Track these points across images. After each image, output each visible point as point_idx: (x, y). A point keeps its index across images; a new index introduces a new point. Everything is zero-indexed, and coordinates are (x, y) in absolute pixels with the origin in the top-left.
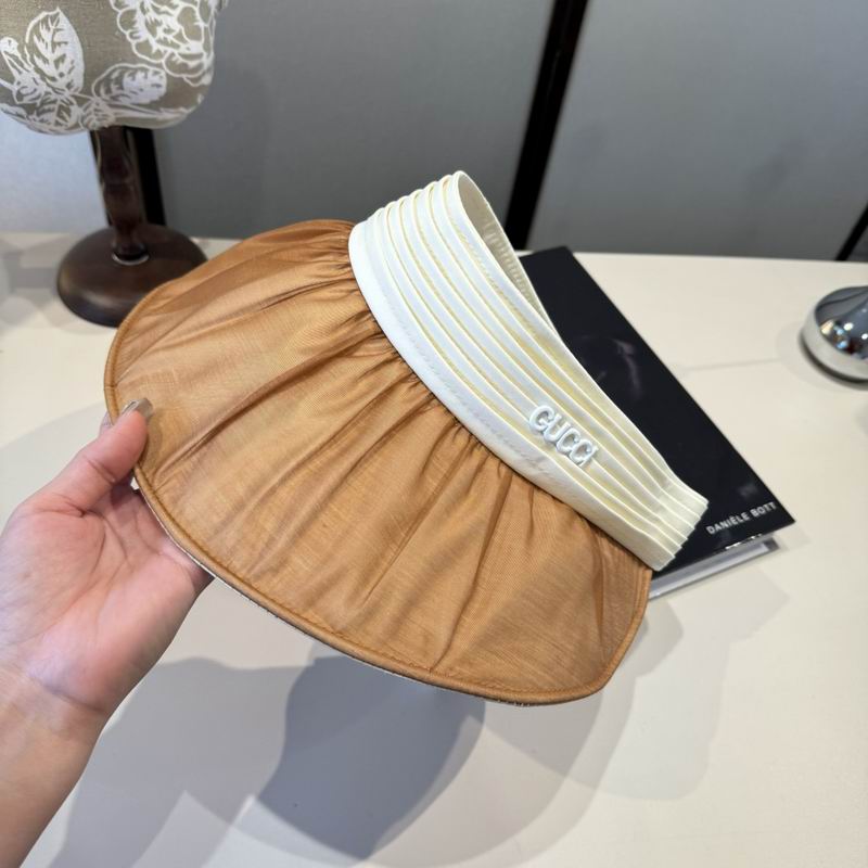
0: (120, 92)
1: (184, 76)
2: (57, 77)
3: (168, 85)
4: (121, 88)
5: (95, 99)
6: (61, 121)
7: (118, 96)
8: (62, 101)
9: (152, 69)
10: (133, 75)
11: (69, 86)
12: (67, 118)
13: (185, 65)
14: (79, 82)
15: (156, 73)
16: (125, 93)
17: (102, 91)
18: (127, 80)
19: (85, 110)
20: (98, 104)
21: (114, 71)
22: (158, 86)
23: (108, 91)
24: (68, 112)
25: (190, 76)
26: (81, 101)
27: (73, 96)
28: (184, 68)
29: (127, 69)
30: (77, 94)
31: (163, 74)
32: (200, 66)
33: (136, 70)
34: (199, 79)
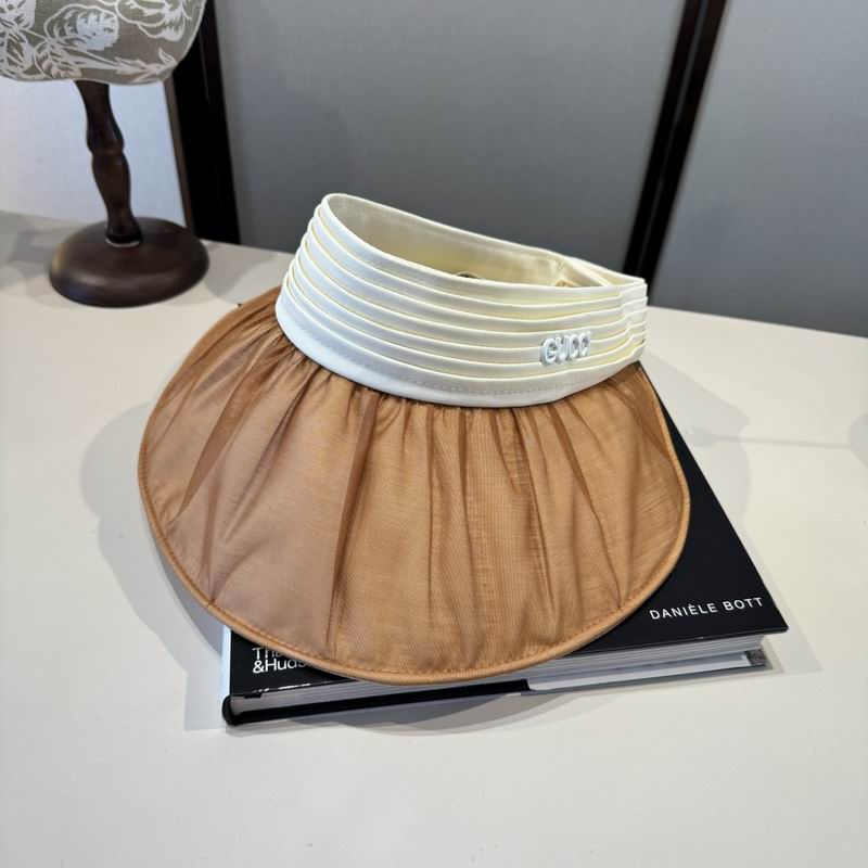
0: (72, 35)
1: (139, 23)
2: (6, 9)
3: (120, 31)
4: (75, 31)
5: (48, 40)
6: (13, 59)
7: (72, 40)
8: (11, 35)
9: (104, 11)
10: (86, 16)
11: (18, 20)
12: (20, 57)
13: (141, 12)
14: (29, 18)
15: (108, 16)
16: (80, 36)
17: (56, 32)
18: (80, 22)
19: (39, 51)
20: (53, 47)
21: (67, 11)
22: (111, 31)
23: (62, 33)
24: (20, 50)
25: (145, 25)
26: (33, 41)
27: (24, 32)
28: (138, 15)
29: (79, 8)
30: (26, 29)
31: (115, 18)
32: (159, 17)
33: (89, 12)
34: (157, 30)
